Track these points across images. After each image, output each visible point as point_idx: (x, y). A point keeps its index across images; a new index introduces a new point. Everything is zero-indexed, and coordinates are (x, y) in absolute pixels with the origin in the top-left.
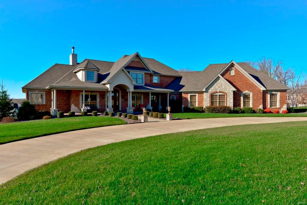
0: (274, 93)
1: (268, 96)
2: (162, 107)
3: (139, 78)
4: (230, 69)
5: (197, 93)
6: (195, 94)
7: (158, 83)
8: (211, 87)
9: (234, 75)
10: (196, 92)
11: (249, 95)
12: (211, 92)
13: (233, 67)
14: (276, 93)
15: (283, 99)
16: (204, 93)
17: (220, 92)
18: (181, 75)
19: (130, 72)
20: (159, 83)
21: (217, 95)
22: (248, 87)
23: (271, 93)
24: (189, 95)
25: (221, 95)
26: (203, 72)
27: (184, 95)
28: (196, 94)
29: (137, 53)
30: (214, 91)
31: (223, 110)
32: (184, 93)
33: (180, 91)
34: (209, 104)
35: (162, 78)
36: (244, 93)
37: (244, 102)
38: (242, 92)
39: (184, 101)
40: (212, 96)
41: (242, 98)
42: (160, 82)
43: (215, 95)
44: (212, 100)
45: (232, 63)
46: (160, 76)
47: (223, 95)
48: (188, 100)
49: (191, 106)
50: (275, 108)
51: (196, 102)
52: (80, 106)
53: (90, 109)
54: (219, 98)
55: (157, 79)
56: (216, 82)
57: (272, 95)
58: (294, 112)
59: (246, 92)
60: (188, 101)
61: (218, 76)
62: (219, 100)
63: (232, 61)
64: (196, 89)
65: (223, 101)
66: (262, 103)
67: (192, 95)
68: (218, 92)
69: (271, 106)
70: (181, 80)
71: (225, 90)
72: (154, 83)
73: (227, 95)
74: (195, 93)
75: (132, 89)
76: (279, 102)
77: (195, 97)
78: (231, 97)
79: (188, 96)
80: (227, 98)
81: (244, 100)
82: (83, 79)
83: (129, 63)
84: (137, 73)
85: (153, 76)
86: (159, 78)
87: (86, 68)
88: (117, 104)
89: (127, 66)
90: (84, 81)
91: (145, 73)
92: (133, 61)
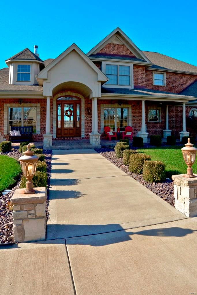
2: (171, 132)
3: (122, 75)
7: (164, 87)
19: (103, 64)
20: (165, 85)
29: (118, 28)
35: (172, 77)
42: (167, 84)
46: (167, 73)
52: (5, 129)
53: (20, 135)
55: (162, 78)
72: (155, 86)
75: (96, 93)
82: (11, 81)
83: (102, 48)
84: (118, 64)
85: (153, 73)
86: (165, 76)
87: (14, 59)
88: (78, 126)
89: (98, 51)
90: (12, 83)
91: (134, 65)
92: (110, 44)
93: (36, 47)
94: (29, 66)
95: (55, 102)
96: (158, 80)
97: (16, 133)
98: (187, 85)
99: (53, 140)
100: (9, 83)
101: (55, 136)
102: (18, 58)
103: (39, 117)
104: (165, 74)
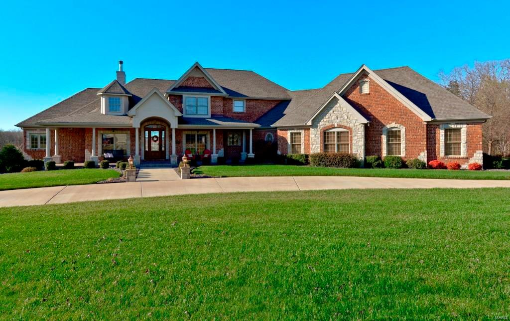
0: (453, 126)
1: (441, 134)
3: (200, 106)
4: (360, 81)
5: (302, 129)
6: (298, 131)
7: (243, 113)
8: (323, 118)
9: (368, 93)
10: (300, 126)
11: (400, 131)
12: (322, 126)
13: (366, 78)
14: (459, 126)
15: (475, 140)
16: (311, 129)
17: (339, 126)
18: (291, 96)
19: (184, 96)
20: (245, 112)
21: (334, 132)
22: (395, 114)
23: (446, 126)
24: (289, 132)
25: (341, 132)
26: (322, 89)
27: (280, 133)
28: (301, 131)
29: (197, 63)
30: (328, 124)
31: (339, 162)
32: (281, 130)
33: (273, 126)
34: (319, 150)
35: (251, 103)
36: (389, 128)
37: (388, 145)
38: (383, 126)
39: (280, 143)
40: (325, 135)
41: (384, 138)
42: (247, 110)
43: (331, 133)
44: (325, 141)
45: (364, 70)
46: (247, 100)
47: (344, 132)
48: (287, 141)
49: (292, 152)
50: (455, 158)
51: (300, 145)
52: (99, 152)
54: (338, 137)
55: (242, 105)
56: (331, 108)
57: (448, 131)
58: (502, 168)
59: (391, 125)
60: (287, 143)
61: (335, 97)
62: (338, 141)
63: (362, 66)
64: (300, 123)
65: (345, 144)
66: (425, 148)
67: (295, 133)
68: (336, 126)
69: (447, 154)
70: (288, 106)
71: (348, 122)
72: (235, 113)
73: (351, 132)
74: (300, 129)
76: (466, 145)
77: (299, 136)
78: (361, 136)
79: (288, 135)
80: (351, 137)
81: (388, 141)
82: (103, 111)
83: (183, 81)
84: (197, 96)
85: (233, 101)
86: (245, 103)
87: (105, 92)
88: (163, 149)
89: (179, 85)
90: (104, 113)
91: (211, 97)
92: (190, 78)
93: (121, 62)
94: (119, 99)
95: (143, 129)
96: (238, 107)
97: (110, 155)
98: (267, 110)
99: (141, 161)
100: (102, 112)
101: (143, 158)
102: (108, 91)
103: (129, 142)
104: (245, 101)
